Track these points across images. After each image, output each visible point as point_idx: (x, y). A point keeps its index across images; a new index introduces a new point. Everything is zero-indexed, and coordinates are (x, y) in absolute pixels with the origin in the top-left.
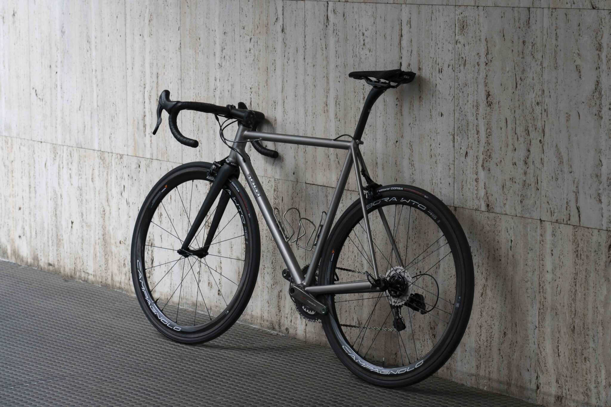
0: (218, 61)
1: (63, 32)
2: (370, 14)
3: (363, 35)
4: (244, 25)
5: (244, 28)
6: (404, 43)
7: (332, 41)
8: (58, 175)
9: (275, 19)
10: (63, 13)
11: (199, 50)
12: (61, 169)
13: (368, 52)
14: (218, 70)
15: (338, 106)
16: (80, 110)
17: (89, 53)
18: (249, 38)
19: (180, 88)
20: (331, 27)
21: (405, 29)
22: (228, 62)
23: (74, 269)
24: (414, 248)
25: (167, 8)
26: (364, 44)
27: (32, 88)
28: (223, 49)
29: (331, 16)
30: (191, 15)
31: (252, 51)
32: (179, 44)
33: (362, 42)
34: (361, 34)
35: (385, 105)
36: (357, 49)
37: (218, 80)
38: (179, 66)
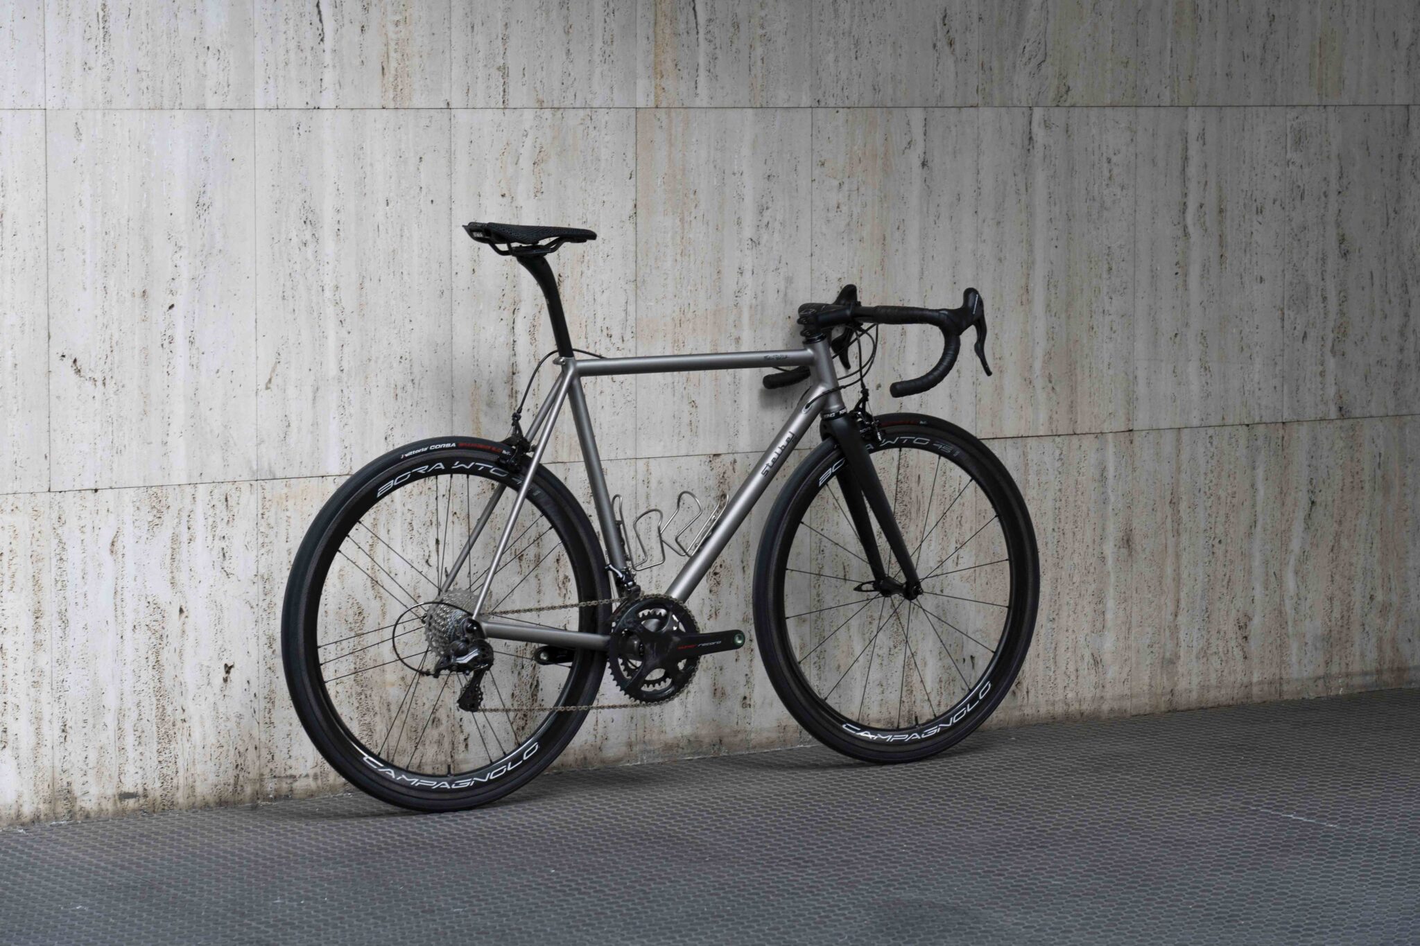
0: (748, 232)
1: (201, 206)
2: (1123, 125)
3: (1109, 161)
4: (822, 159)
5: (823, 164)
6: (1192, 170)
7: (1040, 177)
8: (168, 560)
9: (905, 144)
10: (206, 160)
11: (693, 215)
12: (185, 546)
13: (1118, 191)
14: (748, 252)
15: (1053, 291)
16: (267, 388)
17: (309, 251)
18: (836, 183)
19: (632, 299)
20: (1038, 152)
21: (1194, 148)
22: (776, 235)
23: (232, 781)
24: (1209, 504)
25: (593, 133)
26: (1110, 178)
27: (55, 358)
28: (762, 210)
29: (1039, 133)
30: (671, 145)
31: (844, 208)
32: (631, 205)
33: (1106, 174)
34: (1104, 160)
35: (1153, 277)
36: (1096, 186)
37: (748, 274)
38: (631, 256)
